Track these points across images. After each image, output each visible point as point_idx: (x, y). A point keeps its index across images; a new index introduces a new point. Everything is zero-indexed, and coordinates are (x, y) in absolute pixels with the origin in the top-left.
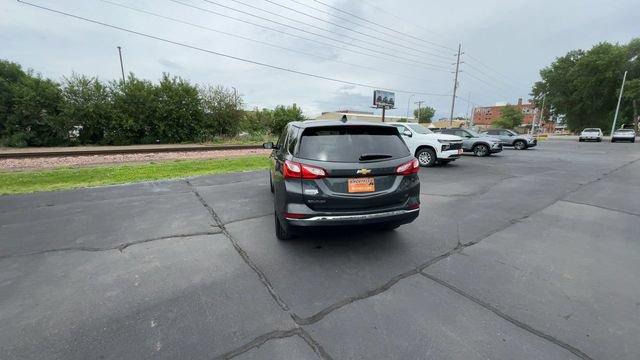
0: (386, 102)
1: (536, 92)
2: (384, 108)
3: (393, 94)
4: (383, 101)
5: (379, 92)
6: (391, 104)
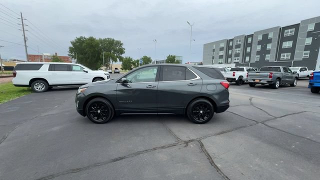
1: (72, 52)
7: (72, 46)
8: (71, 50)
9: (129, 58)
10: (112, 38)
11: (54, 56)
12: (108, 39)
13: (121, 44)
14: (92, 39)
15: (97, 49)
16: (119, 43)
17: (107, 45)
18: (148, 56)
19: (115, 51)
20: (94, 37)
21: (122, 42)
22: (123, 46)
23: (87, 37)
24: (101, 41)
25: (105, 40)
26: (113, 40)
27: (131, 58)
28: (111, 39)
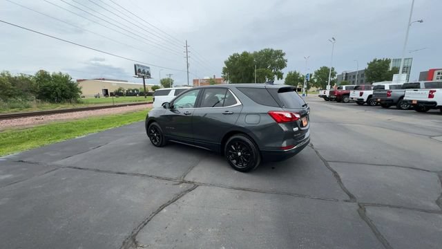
0: (144, 73)
1: (224, 72)
2: (143, 77)
3: (149, 68)
4: (142, 72)
5: (138, 65)
6: (148, 75)
7: (225, 66)
8: (225, 71)
9: (295, 72)
10: (270, 48)
11: (211, 79)
12: (265, 50)
13: (284, 54)
14: (245, 54)
15: (249, 66)
16: (279, 54)
17: (264, 58)
18: (330, 67)
19: (273, 65)
20: (248, 52)
21: (283, 52)
22: (285, 58)
23: (240, 53)
24: (256, 55)
25: (261, 53)
26: (272, 50)
27: (297, 72)
28: (268, 50)
